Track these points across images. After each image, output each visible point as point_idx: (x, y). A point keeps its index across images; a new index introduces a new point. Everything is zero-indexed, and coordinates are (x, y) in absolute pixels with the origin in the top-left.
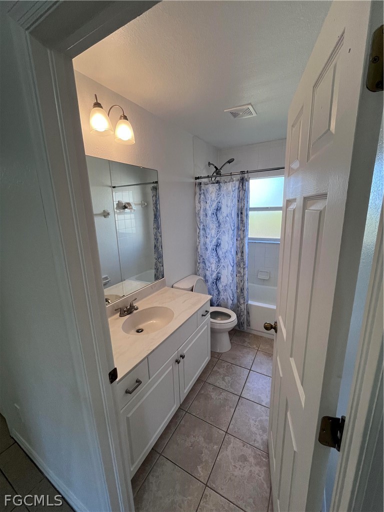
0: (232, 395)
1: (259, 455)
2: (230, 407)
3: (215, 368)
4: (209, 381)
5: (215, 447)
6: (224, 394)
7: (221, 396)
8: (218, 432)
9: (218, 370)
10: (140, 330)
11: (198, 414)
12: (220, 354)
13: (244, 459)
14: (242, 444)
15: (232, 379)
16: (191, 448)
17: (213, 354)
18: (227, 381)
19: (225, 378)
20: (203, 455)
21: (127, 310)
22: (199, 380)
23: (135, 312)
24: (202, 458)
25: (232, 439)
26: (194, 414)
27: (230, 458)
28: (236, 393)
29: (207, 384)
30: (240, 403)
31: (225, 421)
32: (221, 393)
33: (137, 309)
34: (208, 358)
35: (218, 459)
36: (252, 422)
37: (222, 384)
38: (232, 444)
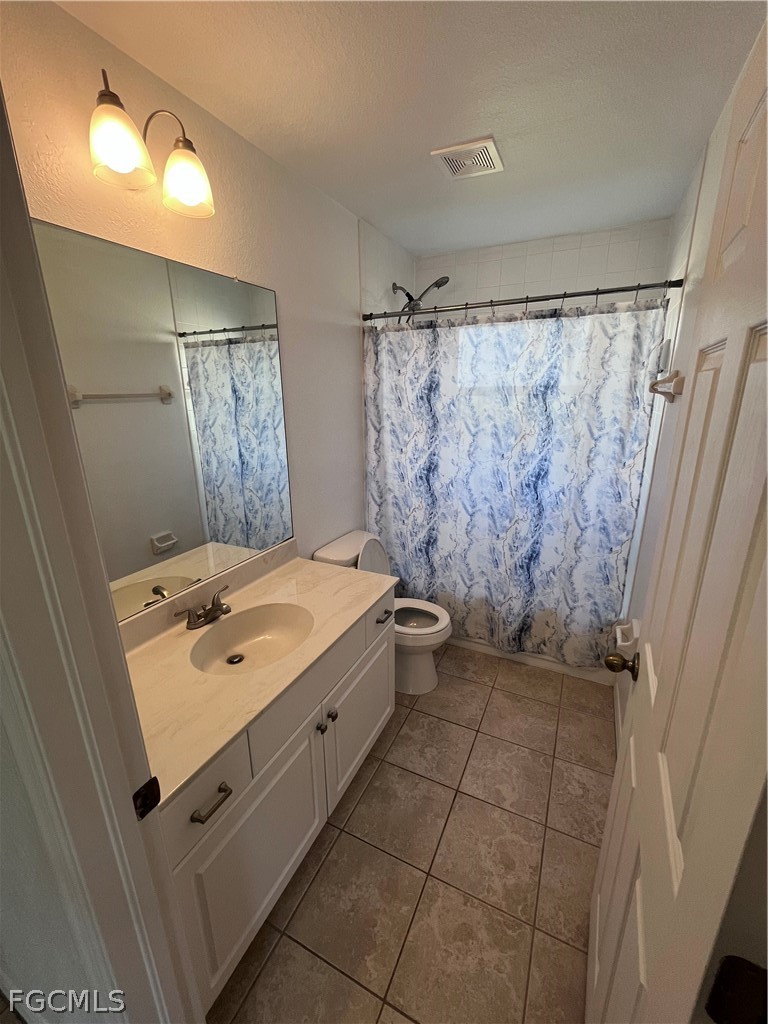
0: (439, 789)
1: (499, 923)
2: (437, 816)
3: (405, 730)
4: (390, 758)
5: (405, 909)
6: (424, 786)
7: (416, 792)
8: (410, 873)
9: (411, 733)
10: (236, 657)
11: (367, 835)
12: (415, 698)
13: (466, 933)
14: (462, 900)
15: (439, 753)
16: (352, 914)
17: (401, 699)
18: (429, 756)
19: (426, 750)
20: (376, 929)
21: (206, 613)
22: (370, 758)
23: (223, 617)
24: (375, 934)
25: (441, 888)
26: (358, 835)
27: (436, 931)
28: (448, 783)
29: (387, 766)
30: (457, 807)
31: (425, 847)
32: (417, 784)
33: (228, 611)
34: (389, 710)
35: (410, 938)
36: (483, 848)
37: (419, 765)
38: (440, 899)
